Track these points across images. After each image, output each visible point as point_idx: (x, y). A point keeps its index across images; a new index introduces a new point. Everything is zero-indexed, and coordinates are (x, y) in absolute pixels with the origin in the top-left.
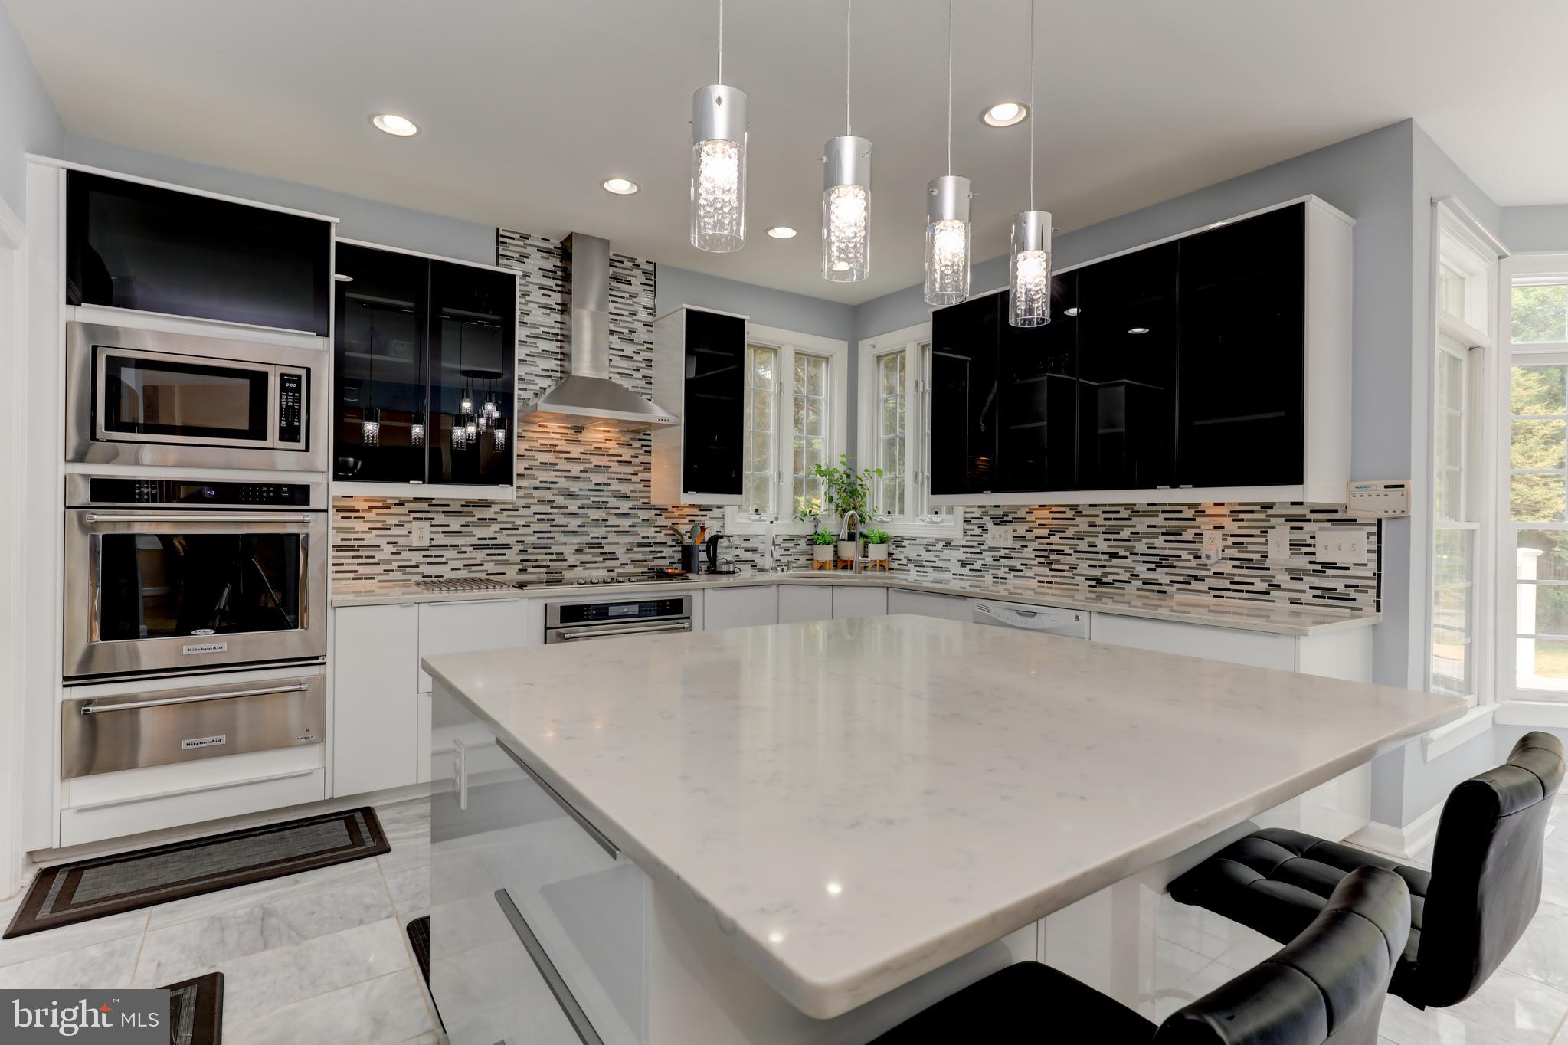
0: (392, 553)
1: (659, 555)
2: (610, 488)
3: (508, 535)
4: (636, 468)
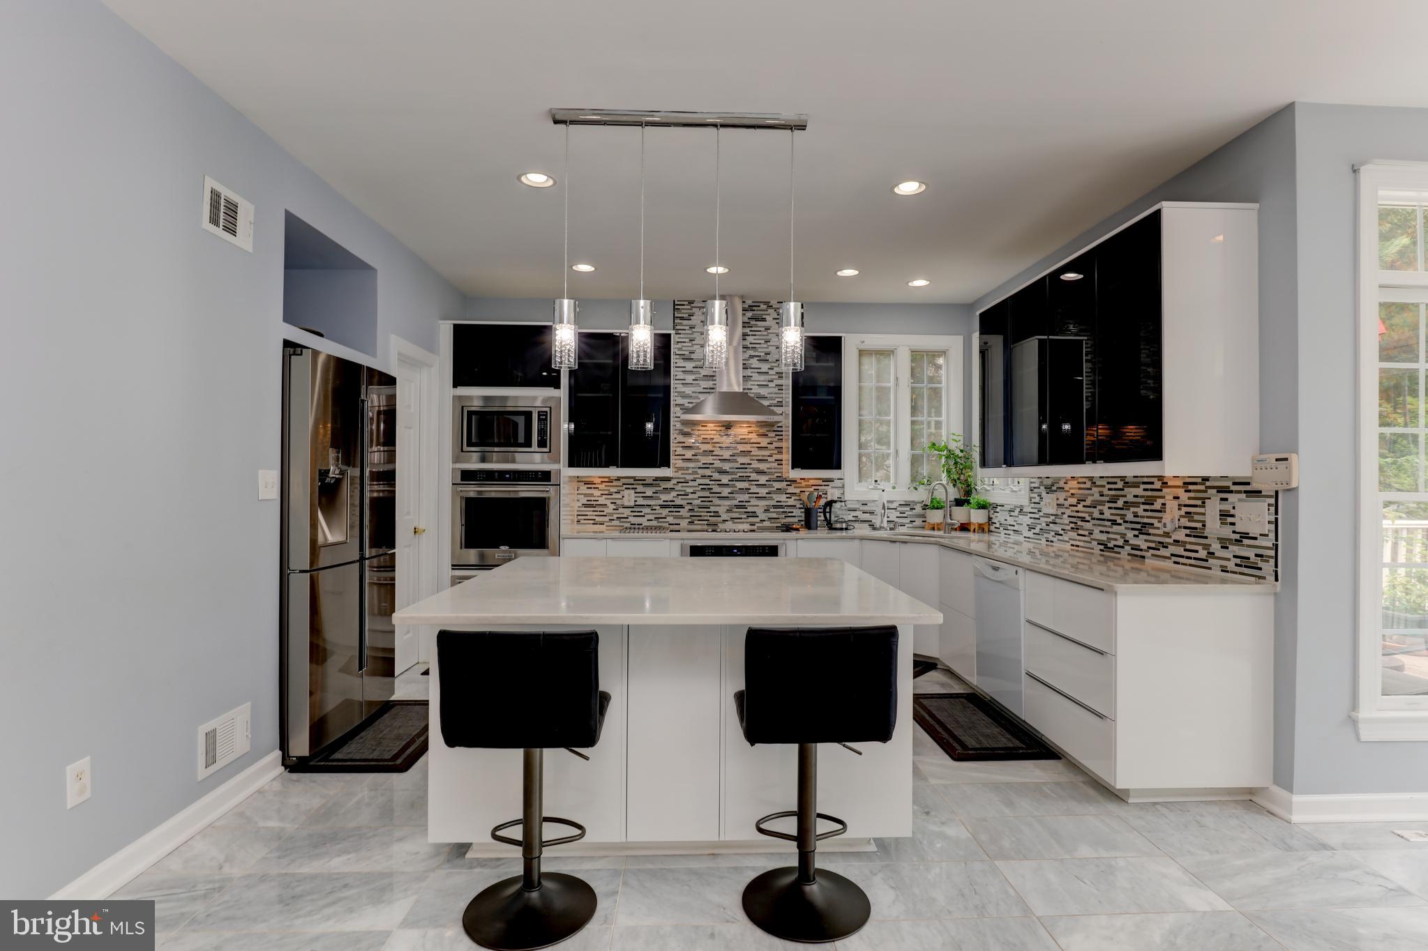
0: (614, 509)
2: (751, 466)
3: (682, 499)
4: (772, 452)
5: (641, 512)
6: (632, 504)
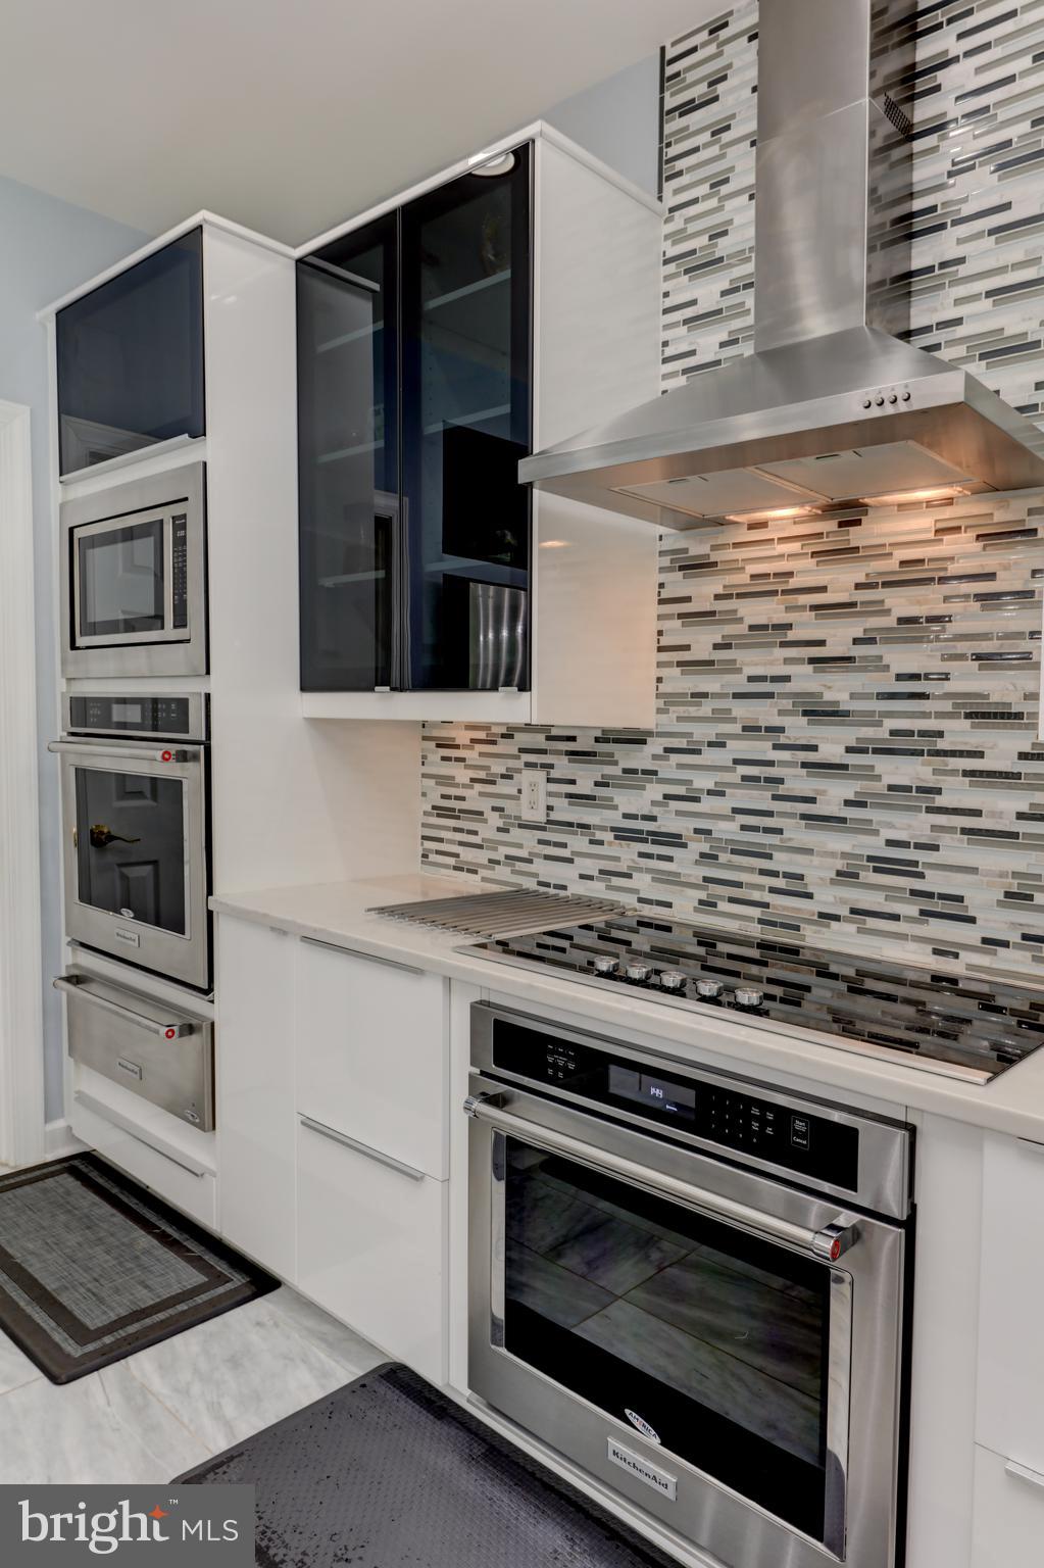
5: (564, 845)
6: (540, 816)
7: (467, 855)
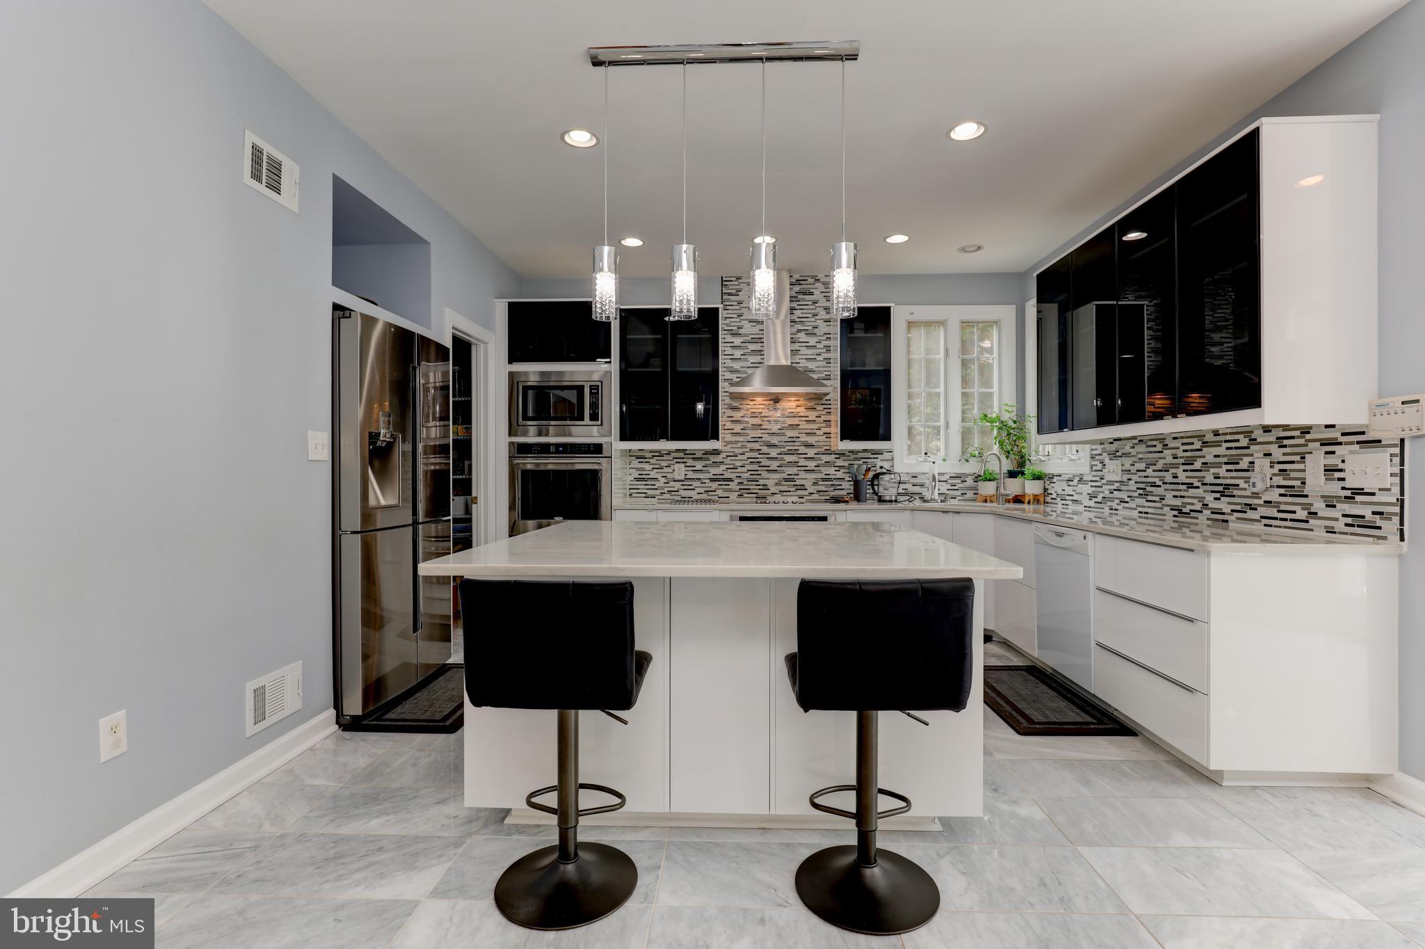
0: (665, 483)
1: (839, 487)
2: (800, 440)
3: (731, 473)
4: (820, 425)
5: (692, 485)
6: (683, 478)
7: (650, 492)
